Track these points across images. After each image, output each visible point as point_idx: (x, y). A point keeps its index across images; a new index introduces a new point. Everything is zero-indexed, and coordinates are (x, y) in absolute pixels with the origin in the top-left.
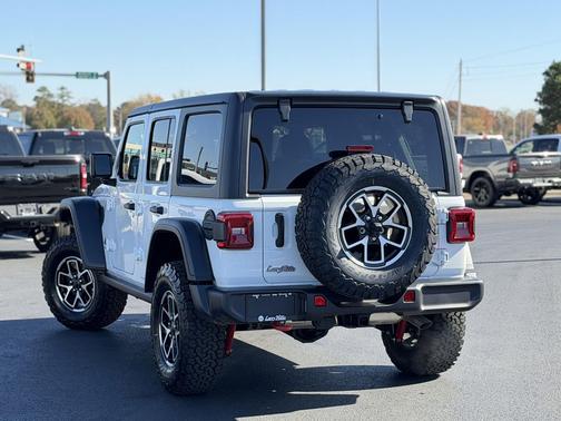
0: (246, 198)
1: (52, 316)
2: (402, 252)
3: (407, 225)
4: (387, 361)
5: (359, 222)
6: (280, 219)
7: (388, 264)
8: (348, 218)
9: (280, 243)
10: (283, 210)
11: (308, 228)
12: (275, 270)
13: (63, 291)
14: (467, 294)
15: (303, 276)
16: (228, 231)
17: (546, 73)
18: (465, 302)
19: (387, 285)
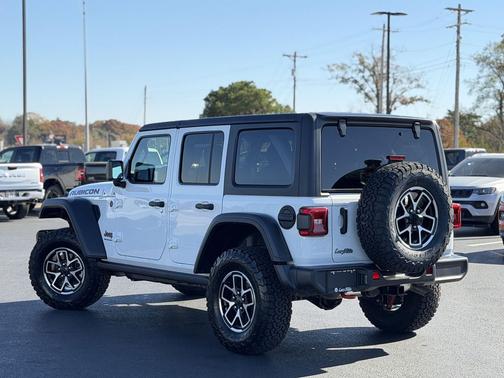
0: (320, 196)
1: (39, 298)
2: (432, 237)
3: (434, 216)
4: (367, 323)
5: (406, 214)
6: (344, 212)
7: (424, 245)
8: (400, 212)
9: (344, 231)
10: (346, 205)
11: (376, 218)
12: (340, 252)
13: (51, 278)
14: (459, 268)
15: (358, 256)
16: (311, 221)
17: (206, 99)
18: (457, 274)
19: (424, 262)
